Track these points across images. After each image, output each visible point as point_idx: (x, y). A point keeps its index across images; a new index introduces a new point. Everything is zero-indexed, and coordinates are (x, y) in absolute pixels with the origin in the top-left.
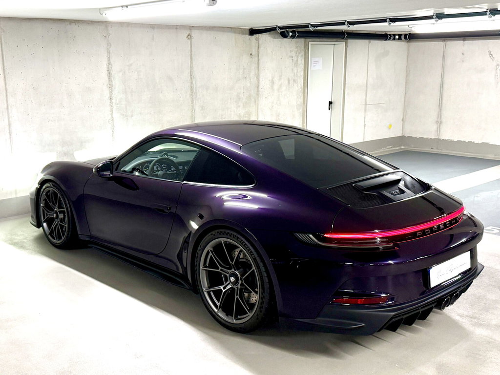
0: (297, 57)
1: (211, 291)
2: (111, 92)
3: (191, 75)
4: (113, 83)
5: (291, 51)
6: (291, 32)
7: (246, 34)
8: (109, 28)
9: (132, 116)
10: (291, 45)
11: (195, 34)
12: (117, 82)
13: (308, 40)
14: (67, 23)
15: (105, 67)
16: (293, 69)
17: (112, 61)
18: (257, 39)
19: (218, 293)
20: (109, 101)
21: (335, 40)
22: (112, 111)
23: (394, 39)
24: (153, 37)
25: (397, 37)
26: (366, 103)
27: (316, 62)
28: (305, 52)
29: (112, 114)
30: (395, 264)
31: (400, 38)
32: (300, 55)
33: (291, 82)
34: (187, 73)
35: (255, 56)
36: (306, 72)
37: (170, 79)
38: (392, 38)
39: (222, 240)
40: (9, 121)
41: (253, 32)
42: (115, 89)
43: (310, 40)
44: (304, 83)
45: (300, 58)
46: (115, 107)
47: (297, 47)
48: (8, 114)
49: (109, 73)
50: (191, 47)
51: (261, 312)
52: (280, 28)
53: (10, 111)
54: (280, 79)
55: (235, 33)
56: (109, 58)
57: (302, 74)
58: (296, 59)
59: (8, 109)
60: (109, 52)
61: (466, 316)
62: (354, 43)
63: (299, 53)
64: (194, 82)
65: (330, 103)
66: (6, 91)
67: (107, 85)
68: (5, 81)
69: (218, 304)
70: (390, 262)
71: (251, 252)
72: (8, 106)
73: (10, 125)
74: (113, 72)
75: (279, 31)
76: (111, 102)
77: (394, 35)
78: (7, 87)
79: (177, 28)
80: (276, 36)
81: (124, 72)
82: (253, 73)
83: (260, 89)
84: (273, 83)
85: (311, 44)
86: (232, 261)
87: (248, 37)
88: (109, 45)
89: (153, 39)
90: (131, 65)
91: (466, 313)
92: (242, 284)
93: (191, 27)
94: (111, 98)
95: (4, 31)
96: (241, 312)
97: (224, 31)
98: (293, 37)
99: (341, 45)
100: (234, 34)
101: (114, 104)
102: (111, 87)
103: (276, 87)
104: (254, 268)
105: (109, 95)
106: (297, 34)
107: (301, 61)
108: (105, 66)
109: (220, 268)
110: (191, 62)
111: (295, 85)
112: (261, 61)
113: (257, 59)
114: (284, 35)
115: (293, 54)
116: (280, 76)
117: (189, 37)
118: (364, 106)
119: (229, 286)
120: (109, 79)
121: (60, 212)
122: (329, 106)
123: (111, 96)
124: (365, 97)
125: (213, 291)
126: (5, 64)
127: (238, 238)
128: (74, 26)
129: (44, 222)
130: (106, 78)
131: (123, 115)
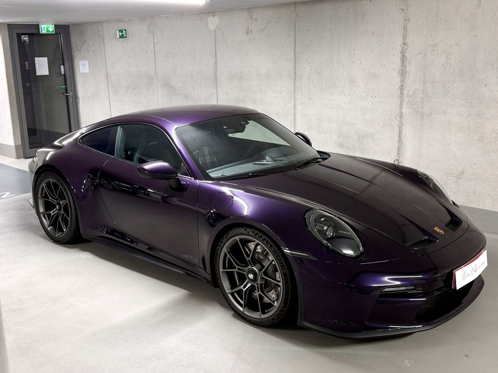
2: (403, 82)
4: (408, 69)
9: (430, 115)
12: (412, 68)
17: (409, 41)
20: (399, 92)
22: (401, 104)
29: (401, 109)
40: (295, 103)
42: (409, 76)
46: (406, 99)
48: (295, 97)
49: (403, 56)
53: (296, 94)
56: (405, 37)
59: (294, 91)
60: (405, 29)
66: (295, 74)
67: (399, 72)
68: (295, 64)
74: (408, 55)
76: (402, 93)
81: (425, 55)
88: (407, 20)
90: (436, 45)
94: (402, 88)
95: (298, 16)
101: (405, 96)
102: (403, 73)
105: (400, 84)
108: (399, 47)
120: (402, 63)
123: (402, 86)
126: (296, 48)
130: (399, 62)
131: (417, 112)
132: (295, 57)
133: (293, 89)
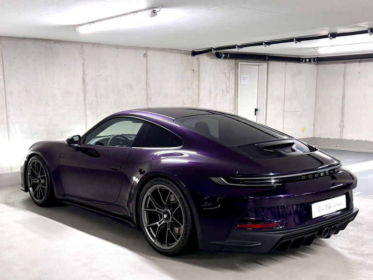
0: (230, 73)
1: (149, 227)
2: (85, 95)
3: (147, 84)
4: (87, 87)
5: (224, 69)
6: (224, 54)
7: (189, 55)
8: (84, 47)
9: (101, 114)
10: (224, 65)
11: (150, 53)
12: (89, 88)
13: (238, 61)
14: (53, 42)
15: (81, 77)
16: (226, 83)
17: (86, 72)
18: (198, 59)
19: (155, 228)
21: (259, 61)
22: (85, 109)
23: (305, 61)
24: (118, 54)
25: (308, 60)
26: (284, 110)
27: (244, 78)
28: (236, 70)
29: (85, 112)
30: (284, 197)
31: (310, 61)
32: (231, 72)
33: (225, 92)
34: (144, 82)
35: (196, 72)
36: (237, 85)
37: (131, 87)
38: (304, 61)
39: (158, 186)
40: (6, 114)
41: (194, 53)
42: (88, 93)
43: (240, 61)
44: (235, 94)
45: (231, 74)
46: (88, 106)
47: (229, 66)
48: (7, 109)
49: (84, 81)
50: (147, 63)
51: (185, 238)
52: (215, 49)
53: (8, 107)
54: (216, 90)
55: (181, 53)
56: (84, 70)
57: (233, 86)
58: (228, 75)
59: (6, 105)
60: (83, 65)
61: (346, 248)
62: (274, 64)
63: (231, 71)
64: (149, 90)
65: (256, 110)
67: (82, 90)
68: (5, 84)
69: (155, 236)
70: (281, 196)
71: (178, 193)
72: (6, 103)
73: (7, 117)
74: (86, 80)
75: (214, 52)
76: (85, 103)
77: (306, 59)
78: (6, 88)
79: (136, 49)
80: (213, 57)
81: (95, 80)
82: (195, 84)
83: (200, 97)
84: (210, 92)
85: (240, 64)
86: (165, 202)
87: (190, 57)
88: (84, 59)
89: (118, 55)
90: (101, 75)
91: (345, 247)
92: (172, 219)
93: (147, 49)
94: (85, 100)
95: (4, 47)
96: (171, 240)
97: (172, 52)
98: (225, 58)
99: (264, 66)
100: (180, 55)
101: (87, 104)
102: (85, 91)
103: (213, 95)
104: (180, 205)
105: (83, 97)
106: (229, 56)
107: (233, 77)
108: (81, 75)
109: (156, 208)
110: (147, 75)
111: (228, 95)
112: (201, 76)
113: (198, 74)
114: (218, 56)
115: (226, 71)
116: (216, 88)
117: (145, 55)
118: (282, 113)
119: (164, 222)
120: (84, 85)
121: (42, 178)
122: (255, 112)
123: (85, 98)
124: (283, 106)
125: (152, 227)
126: (5, 71)
127: (169, 183)
128: (57, 45)
129: (30, 187)
130: (82, 85)
131: (94, 113)
132: (4, 78)
133: (5, 103)
